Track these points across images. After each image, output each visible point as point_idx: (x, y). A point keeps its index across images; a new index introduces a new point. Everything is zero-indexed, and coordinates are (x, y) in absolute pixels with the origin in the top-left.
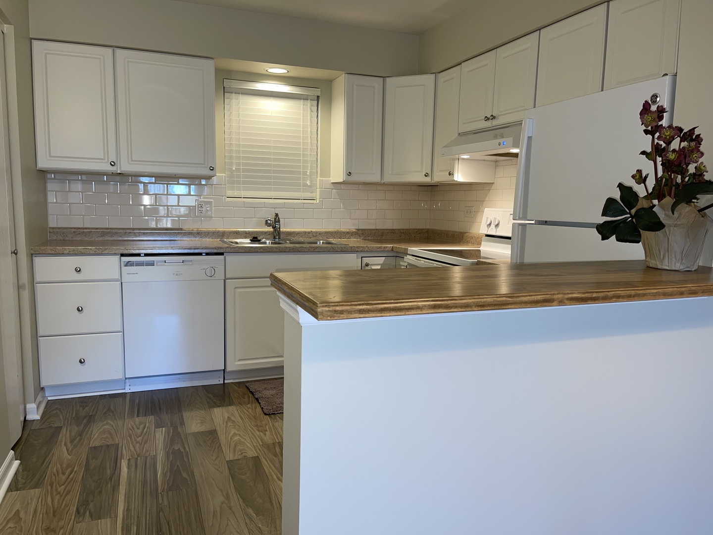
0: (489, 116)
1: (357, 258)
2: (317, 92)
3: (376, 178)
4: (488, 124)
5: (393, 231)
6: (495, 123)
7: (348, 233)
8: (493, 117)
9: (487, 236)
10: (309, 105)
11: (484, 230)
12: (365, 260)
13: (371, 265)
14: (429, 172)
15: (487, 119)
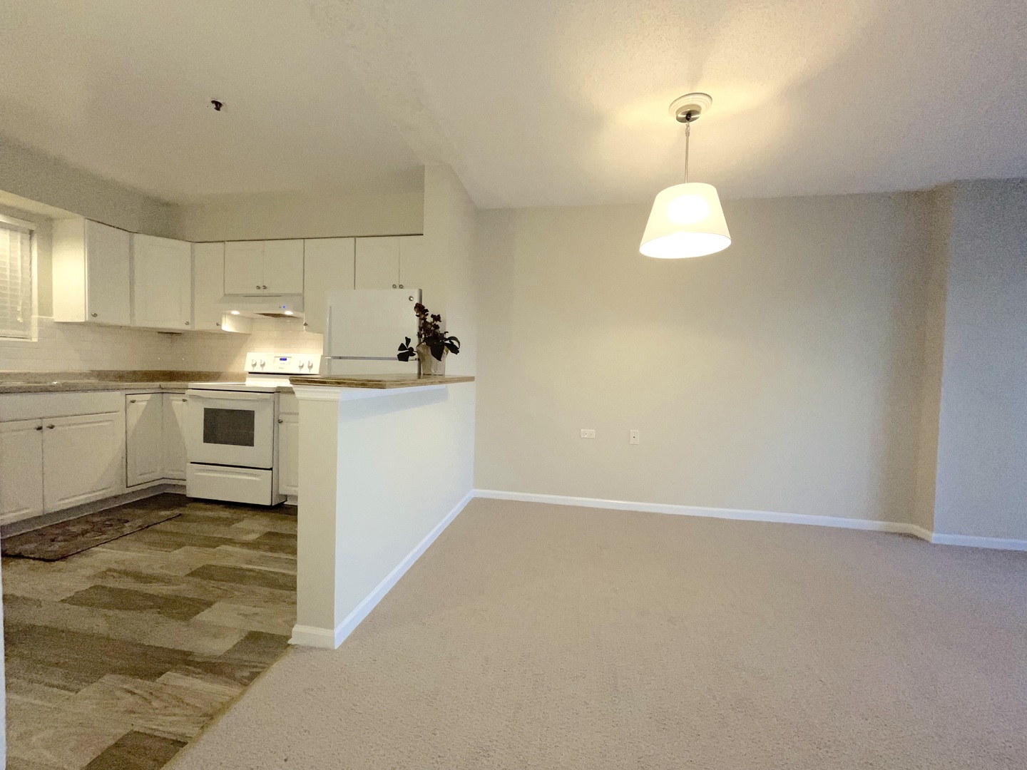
0: (261, 286)
1: (122, 395)
2: (33, 227)
3: (125, 321)
4: (260, 292)
5: (134, 372)
6: (266, 292)
7: (80, 374)
8: (265, 288)
9: (250, 373)
10: (19, 240)
11: (249, 368)
12: (130, 398)
13: (138, 401)
14: (190, 321)
15: (258, 287)
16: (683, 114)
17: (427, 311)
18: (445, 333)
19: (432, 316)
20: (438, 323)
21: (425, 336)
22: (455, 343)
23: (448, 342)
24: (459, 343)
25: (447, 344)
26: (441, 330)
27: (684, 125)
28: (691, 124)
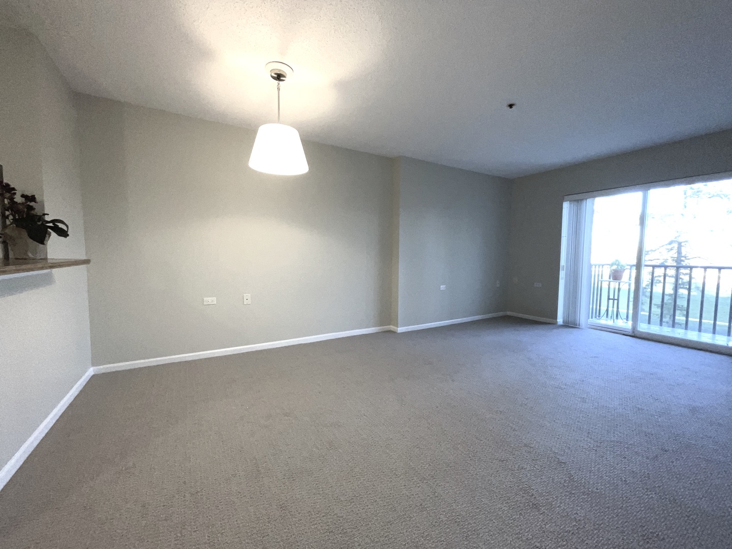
16: (276, 74)
17: (14, 189)
18: (44, 214)
19: (23, 196)
20: (32, 204)
21: (14, 216)
22: (60, 225)
23: (51, 225)
24: (67, 226)
25: (50, 227)
26: (38, 211)
27: (276, 82)
28: (281, 83)
